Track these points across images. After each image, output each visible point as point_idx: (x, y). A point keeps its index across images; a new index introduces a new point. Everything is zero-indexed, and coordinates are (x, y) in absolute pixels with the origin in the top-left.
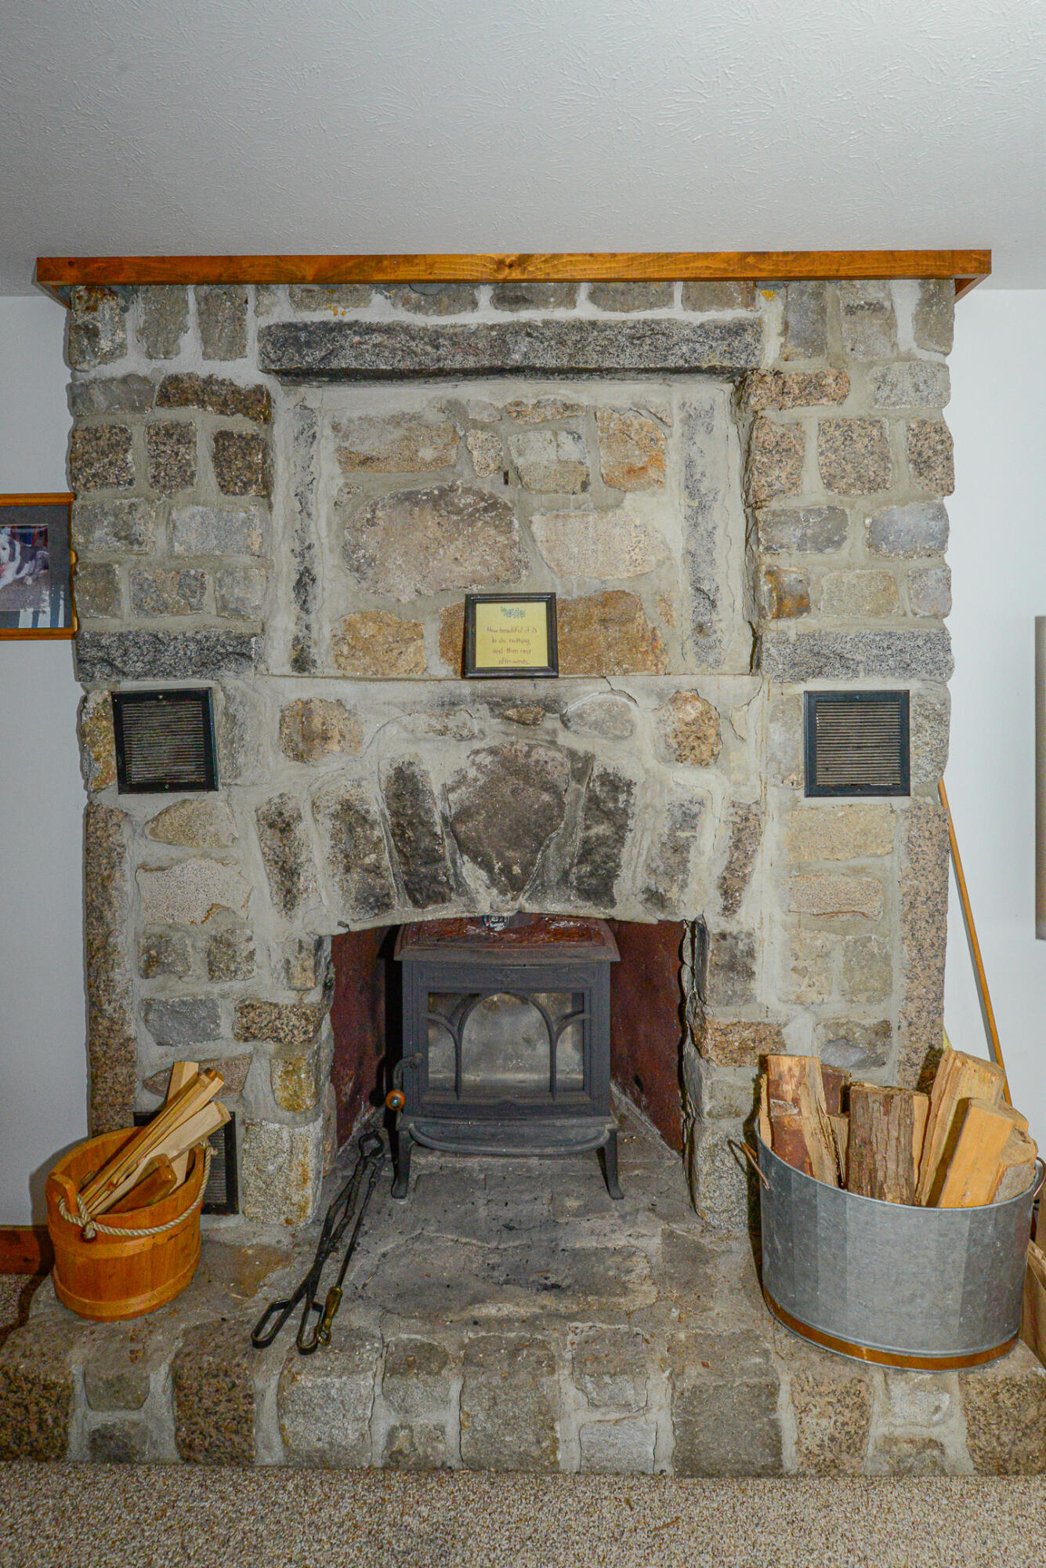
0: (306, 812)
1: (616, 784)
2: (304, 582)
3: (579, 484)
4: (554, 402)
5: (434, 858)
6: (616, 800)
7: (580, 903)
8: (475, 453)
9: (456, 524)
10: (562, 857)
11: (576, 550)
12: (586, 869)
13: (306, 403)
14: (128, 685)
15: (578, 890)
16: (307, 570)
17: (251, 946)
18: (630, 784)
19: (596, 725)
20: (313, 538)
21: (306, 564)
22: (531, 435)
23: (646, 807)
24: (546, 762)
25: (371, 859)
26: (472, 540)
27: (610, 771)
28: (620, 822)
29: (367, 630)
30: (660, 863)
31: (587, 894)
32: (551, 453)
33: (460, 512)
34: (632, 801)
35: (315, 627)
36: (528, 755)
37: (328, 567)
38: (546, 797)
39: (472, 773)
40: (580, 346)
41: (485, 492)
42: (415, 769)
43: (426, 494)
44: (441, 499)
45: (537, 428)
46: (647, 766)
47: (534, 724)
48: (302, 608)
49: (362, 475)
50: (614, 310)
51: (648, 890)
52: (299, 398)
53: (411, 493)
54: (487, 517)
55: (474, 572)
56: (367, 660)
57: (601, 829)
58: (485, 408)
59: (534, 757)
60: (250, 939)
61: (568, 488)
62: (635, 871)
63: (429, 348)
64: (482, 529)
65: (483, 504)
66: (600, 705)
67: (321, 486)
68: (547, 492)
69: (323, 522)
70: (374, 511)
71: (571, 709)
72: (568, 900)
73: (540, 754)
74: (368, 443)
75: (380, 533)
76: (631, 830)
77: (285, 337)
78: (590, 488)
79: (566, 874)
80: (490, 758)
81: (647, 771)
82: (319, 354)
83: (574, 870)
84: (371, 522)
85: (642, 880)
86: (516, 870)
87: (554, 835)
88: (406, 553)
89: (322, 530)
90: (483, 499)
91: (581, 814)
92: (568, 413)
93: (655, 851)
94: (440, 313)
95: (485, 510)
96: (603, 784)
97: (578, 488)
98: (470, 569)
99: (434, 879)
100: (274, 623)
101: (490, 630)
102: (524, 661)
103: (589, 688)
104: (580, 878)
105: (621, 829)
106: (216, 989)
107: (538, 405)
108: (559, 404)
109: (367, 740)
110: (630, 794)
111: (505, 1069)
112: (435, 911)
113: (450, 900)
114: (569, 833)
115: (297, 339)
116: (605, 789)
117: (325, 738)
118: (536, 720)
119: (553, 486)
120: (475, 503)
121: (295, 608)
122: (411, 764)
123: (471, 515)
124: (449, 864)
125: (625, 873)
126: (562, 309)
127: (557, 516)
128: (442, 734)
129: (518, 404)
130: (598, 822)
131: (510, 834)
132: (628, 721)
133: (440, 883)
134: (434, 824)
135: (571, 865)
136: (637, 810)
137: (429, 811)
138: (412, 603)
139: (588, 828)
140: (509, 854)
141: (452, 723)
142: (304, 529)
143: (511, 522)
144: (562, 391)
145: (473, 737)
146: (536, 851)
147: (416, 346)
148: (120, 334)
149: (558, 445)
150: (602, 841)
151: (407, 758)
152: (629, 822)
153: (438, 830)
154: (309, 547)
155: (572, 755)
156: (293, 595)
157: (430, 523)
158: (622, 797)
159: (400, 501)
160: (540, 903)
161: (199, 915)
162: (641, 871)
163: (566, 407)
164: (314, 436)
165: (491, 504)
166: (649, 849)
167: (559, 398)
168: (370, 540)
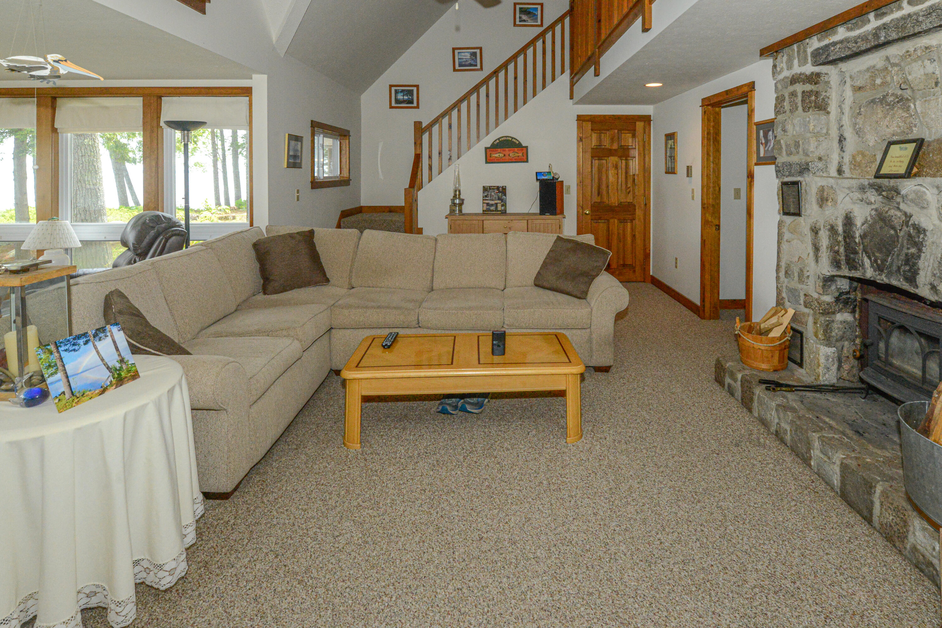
0: (822, 227)
1: (920, 230)
2: (841, 139)
3: (934, 83)
4: (921, 47)
5: (856, 253)
6: (919, 237)
7: (904, 283)
8: (895, 77)
9: (888, 110)
10: (898, 260)
11: (933, 116)
12: (907, 268)
13: (842, 70)
14: (786, 179)
15: (904, 277)
16: (842, 135)
17: (808, 274)
18: (925, 230)
19: (912, 201)
20: (843, 123)
21: (841, 133)
22: (913, 64)
23: (933, 243)
24: (892, 216)
25: (837, 248)
26: (893, 116)
27: (916, 223)
28: (919, 246)
29: (859, 159)
30: (938, 272)
31: (907, 279)
32: (922, 72)
33: (889, 105)
34: (926, 239)
35: (845, 158)
36: (887, 212)
37: (849, 134)
38: (892, 232)
39: (869, 218)
40: (904, 28)
41: (899, 94)
42: (852, 214)
43: (878, 99)
44: (883, 100)
45: (915, 61)
46: (935, 223)
47: (892, 199)
48: (841, 150)
49: (858, 94)
50: (917, 5)
51: (931, 284)
52: (839, 69)
53: (873, 99)
54: (899, 105)
55: (894, 131)
56: (859, 171)
57: (913, 250)
58: (896, 57)
59: (889, 213)
60: (808, 271)
61: (929, 86)
62: (926, 274)
63: (854, 45)
64: (897, 111)
65: (897, 100)
66: (914, 191)
67: (846, 101)
68: (921, 90)
69: (847, 115)
70: (860, 109)
71: (903, 192)
72: (899, 280)
73: (892, 212)
74: (859, 82)
75: (863, 118)
76: (924, 253)
77: (816, 54)
78: (939, 85)
79: (899, 268)
80: (874, 213)
81: (934, 225)
82: (824, 57)
83: (903, 267)
84: (859, 114)
85: (929, 279)
86: (879, 262)
87: (896, 250)
88: (870, 125)
89: (846, 120)
90: (897, 98)
91: (905, 241)
92: (928, 51)
93: (936, 265)
94: (859, 29)
95: (898, 102)
96: (914, 229)
97: (934, 85)
98: (892, 129)
99: (854, 260)
100: (832, 157)
101: (892, 157)
102: (898, 171)
103: (909, 183)
104: (904, 271)
105: (920, 250)
106: (800, 286)
107: (915, 50)
108: (923, 48)
109: (839, 202)
110: (925, 235)
111: (908, 364)
112: (854, 273)
113: (859, 270)
114: (901, 250)
115: (819, 53)
116: (915, 231)
117: (827, 200)
118: (893, 197)
119: (923, 87)
120: (894, 100)
121: (839, 150)
122: (850, 212)
123: (893, 105)
124: (861, 256)
125: (922, 273)
126: (899, 12)
127: (926, 101)
128: (862, 201)
129: (908, 52)
130: (913, 247)
131: (878, 246)
132: (925, 200)
133: (856, 262)
134: (856, 238)
135: (902, 265)
136: (928, 243)
137: (854, 232)
138: (874, 146)
139: (908, 249)
140: (877, 255)
141: (865, 197)
142: (840, 119)
143: (909, 106)
144: (924, 41)
145: (871, 203)
146: (888, 256)
147: (850, 45)
148: (782, 65)
149: (924, 67)
150: (913, 255)
151: (849, 210)
152: (923, 248)
153: (857, 240)
154: (842, 126)
155: (905, 214)
156: (838, 145)
157: (879, 111)
158: (922, 236)
159: (870, 103)
160: (889, 279)
161: (797, 259)
162: (929, 274)
163: (927, 48)
164: (845, 82)
165: (901, 99)
166: (933, 264)
167: (922, 45)
168: (860, 120)
